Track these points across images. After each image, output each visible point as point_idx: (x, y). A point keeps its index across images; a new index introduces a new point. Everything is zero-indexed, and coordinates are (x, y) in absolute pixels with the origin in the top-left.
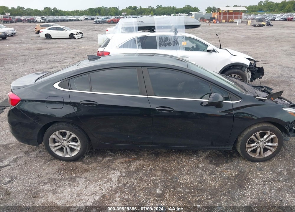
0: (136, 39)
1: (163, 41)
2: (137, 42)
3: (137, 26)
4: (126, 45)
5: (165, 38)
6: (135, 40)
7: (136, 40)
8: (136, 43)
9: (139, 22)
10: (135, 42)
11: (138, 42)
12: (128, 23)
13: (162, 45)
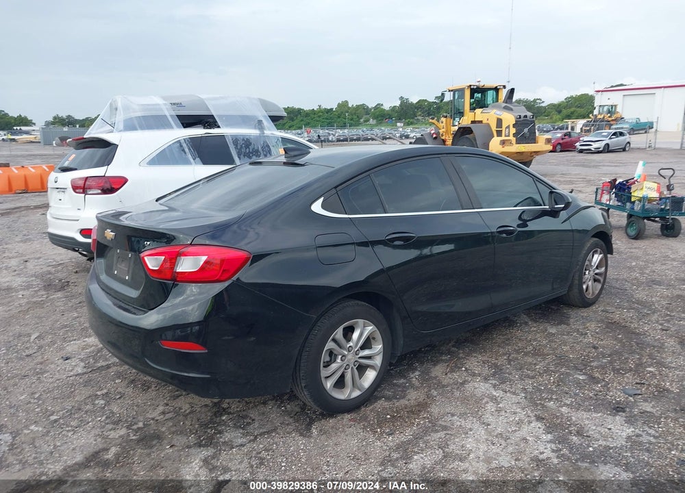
0: (183, 141)
1: (241, 146)
2: (187, 150)
3: (174, 113)
4: (163, 158)
5: (243, 140)
6: (181, 146)
7: (184, 145)
8: (185, 153)
9: (174, 104)
10: (183, 150)
11: (189, 149)
12: (148, 105)
13: (242, 156)
